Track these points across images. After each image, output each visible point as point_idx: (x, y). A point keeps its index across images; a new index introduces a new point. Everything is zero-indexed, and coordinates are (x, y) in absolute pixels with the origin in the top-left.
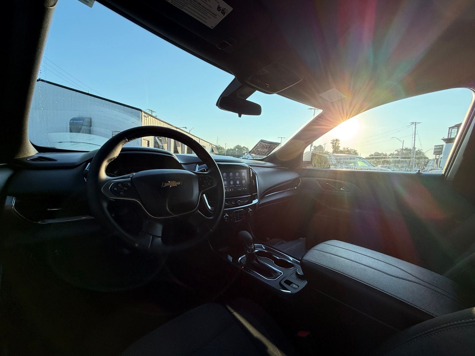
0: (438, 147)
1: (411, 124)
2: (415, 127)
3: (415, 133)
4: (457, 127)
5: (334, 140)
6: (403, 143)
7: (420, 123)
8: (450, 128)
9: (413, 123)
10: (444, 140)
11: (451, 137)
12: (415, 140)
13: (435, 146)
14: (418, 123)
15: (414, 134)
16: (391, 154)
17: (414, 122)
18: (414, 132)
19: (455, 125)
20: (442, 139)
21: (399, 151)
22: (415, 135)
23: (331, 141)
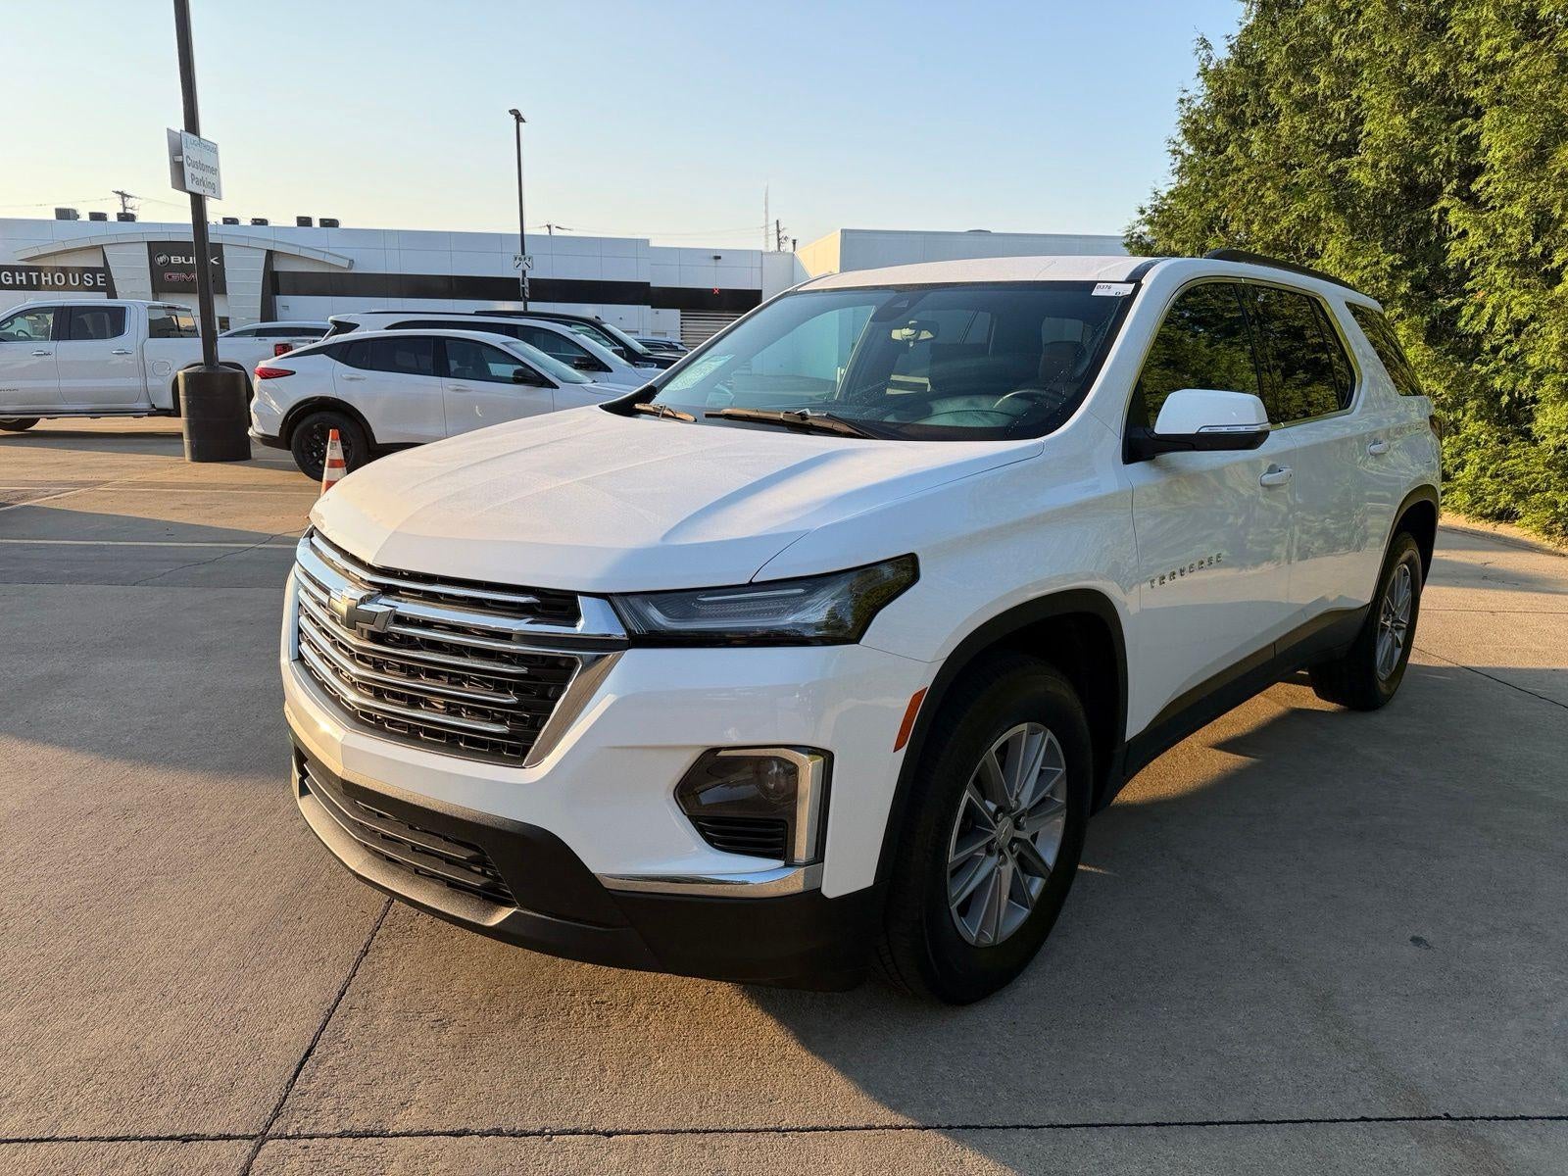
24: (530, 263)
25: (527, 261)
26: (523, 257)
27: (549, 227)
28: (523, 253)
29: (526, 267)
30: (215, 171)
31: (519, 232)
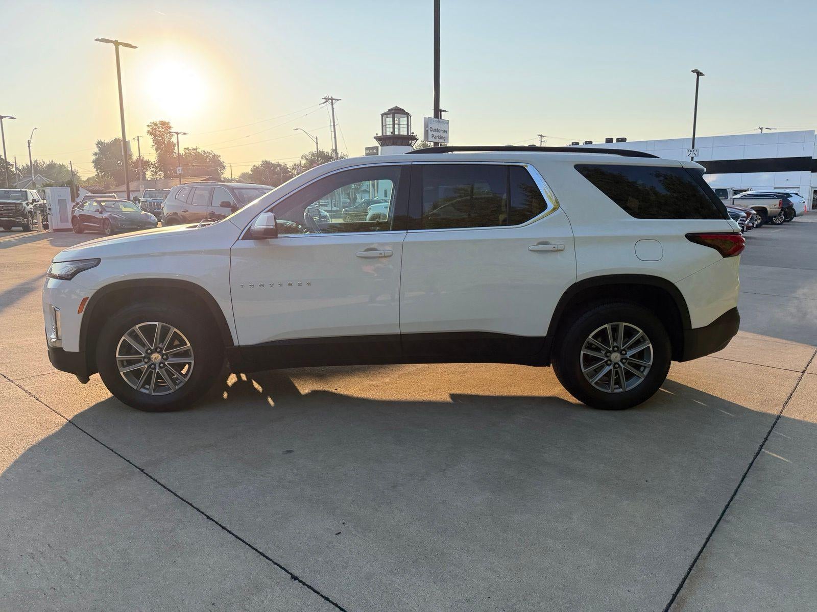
0: (371, 151)
1: (325, 100)
2: (333, 109)
3: (334, 122)
4: (391, 115)
5: (156, 125)
6: (317, 143)
7: (339, 100)
8: (382, 115)
9: (327, 99)
10: (378, 139)
11: (386, 133)
12: (335, 138)
13: (367, 149)
14: (336, 100)
15: (332, 124)
16: (295, 165)
17: (330, 97)
18: (332, 121)
19: (389, 110)
20: (375, 138)
21: (309, 157)
22: (334, 126)
23: (148, 126)
24: (696, 153)
25: (695, 152)
26: (692, 150)
27: (761, 129)
28: (693, 147)
29: (694, 155)
30: (446, 132)
31: (692, 137)
